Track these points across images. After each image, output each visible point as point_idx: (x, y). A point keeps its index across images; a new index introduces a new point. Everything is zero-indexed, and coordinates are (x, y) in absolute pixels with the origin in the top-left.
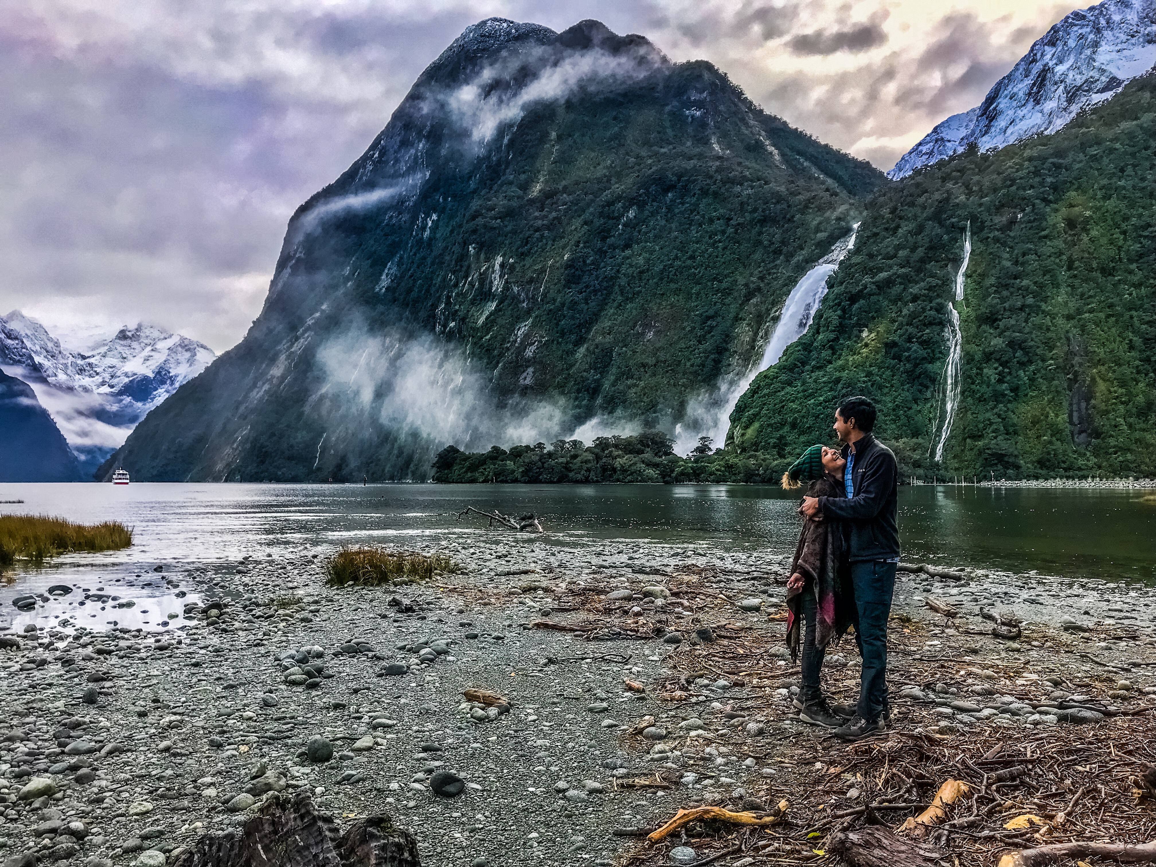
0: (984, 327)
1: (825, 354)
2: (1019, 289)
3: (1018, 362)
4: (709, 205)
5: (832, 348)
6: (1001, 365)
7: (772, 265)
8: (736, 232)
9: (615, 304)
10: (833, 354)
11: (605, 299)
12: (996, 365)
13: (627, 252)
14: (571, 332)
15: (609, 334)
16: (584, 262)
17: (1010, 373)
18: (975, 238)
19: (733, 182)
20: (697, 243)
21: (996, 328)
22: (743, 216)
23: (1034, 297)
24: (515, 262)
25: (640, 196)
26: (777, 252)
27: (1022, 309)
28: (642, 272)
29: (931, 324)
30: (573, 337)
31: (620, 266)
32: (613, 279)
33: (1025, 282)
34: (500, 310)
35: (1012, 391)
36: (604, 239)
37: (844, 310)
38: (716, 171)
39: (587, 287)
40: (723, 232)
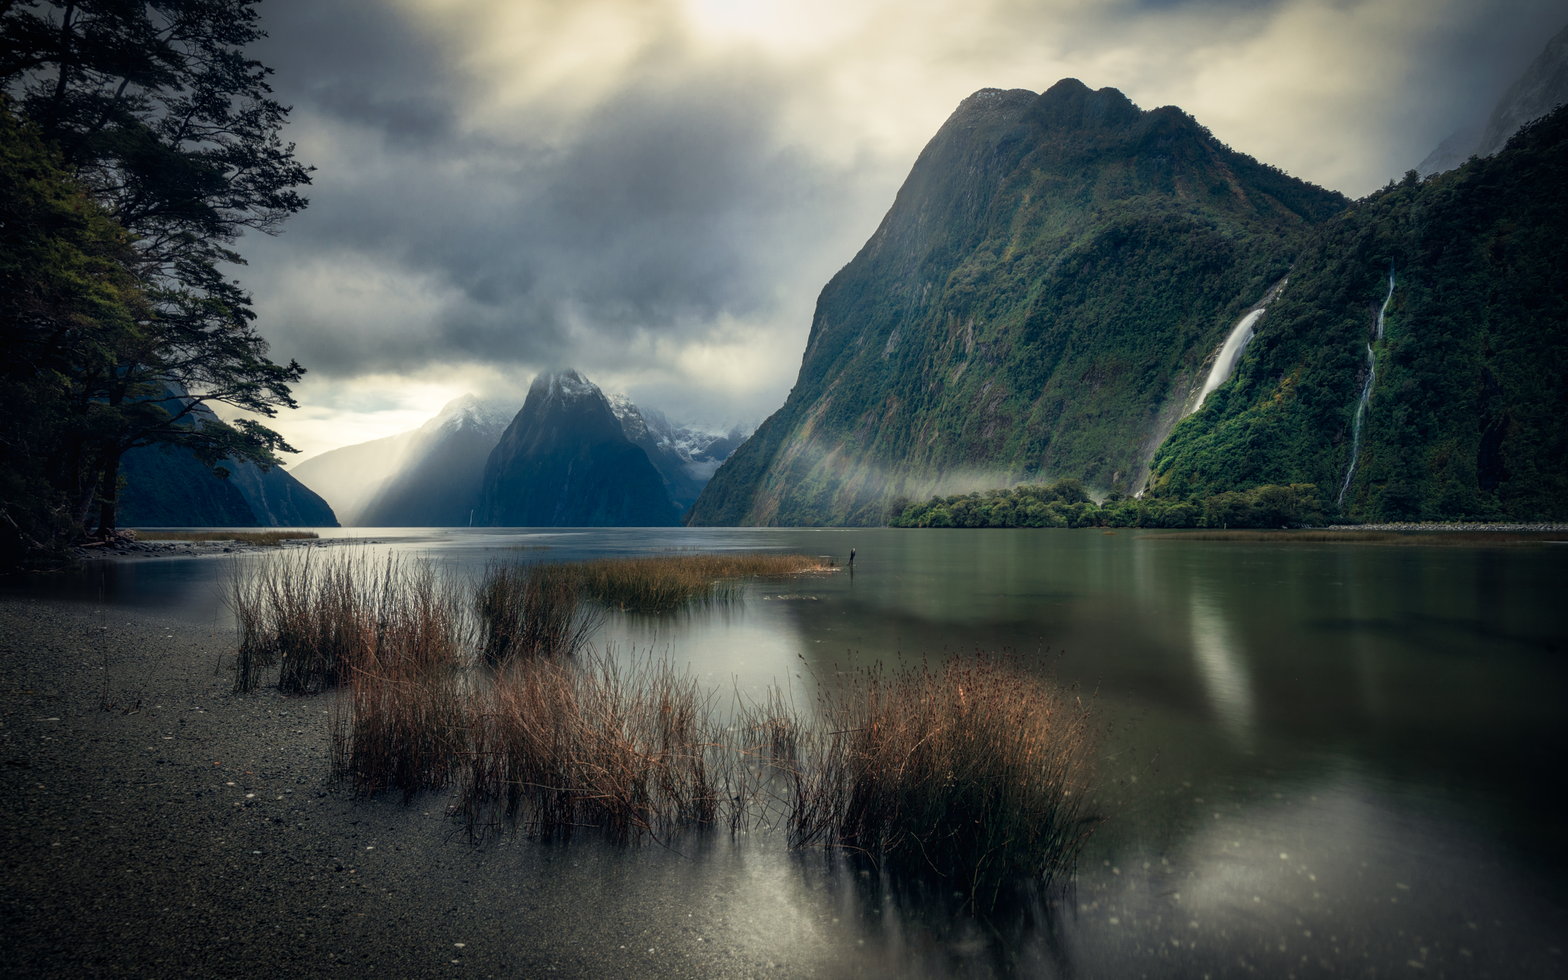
0: (1397, 367)
1: (1242, 400)
2: (1438, 326)
3: (1429, 403)
4: (1158, 255)
5: (1248, 394)
6: (1411, 406)
7: (1212, 311)
8: (1179, 281)
9: (1067, 358)
10: (1249, 400)
11: (1058, 354)
12: (1406, 407)
13: (1080, 307)
14: (1028, 387)
15: (1060, 387)
16: (1042, 319)
17: (1420, 415)
18: (1399, 274)
19: (1180, 230)
20: (1143, 294)
21: (1411, 368)
22: (1187, 265)
23: (1451, 334)
24: (985, 324)
25: (1094, 251)
26: (1217, 298)
27: (1439, 346)
28: (1092, 326)
29: (1343, 366)
30: (1029, 392)
31: (1072, 322)
32: (1066, 334)
33: (1445, 318)
34: (970, 370)
35: (1420, 433)
36: (1060, 297)
37: (1262, 357)
38: (1165, 221)
39: (1043, 343)
40: (1167, 282)
